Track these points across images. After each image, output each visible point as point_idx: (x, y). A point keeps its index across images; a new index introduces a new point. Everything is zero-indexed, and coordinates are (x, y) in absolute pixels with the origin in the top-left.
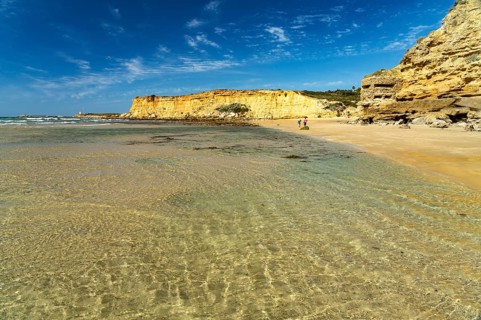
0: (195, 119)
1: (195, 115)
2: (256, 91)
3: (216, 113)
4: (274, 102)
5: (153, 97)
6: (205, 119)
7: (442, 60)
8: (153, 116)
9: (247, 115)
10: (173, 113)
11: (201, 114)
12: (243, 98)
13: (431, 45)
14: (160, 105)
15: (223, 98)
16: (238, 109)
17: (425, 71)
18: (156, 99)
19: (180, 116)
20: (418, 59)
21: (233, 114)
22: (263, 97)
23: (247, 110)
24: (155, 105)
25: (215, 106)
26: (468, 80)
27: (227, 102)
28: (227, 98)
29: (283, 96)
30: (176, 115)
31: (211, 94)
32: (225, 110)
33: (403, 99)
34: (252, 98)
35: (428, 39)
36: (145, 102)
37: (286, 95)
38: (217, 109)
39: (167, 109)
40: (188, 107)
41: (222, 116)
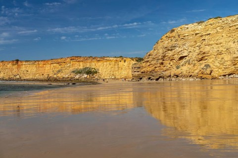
1: (55, 76)
3: (73, 75)
5: (17, 61)
6: (63, 80)
7: (152, 60)
8: (18, 77)
9: (96, 76)
10: (35, 74)
11: (60, 75)
12: (93, 63)
13: (149, 55)
14: (23, 68)
15: (77, 63)
16: (89, 72)
17: (148, 64)
18: (19, 63)
19: (41, 77)
20: (146, 60)
21: (86, 76)
22: (108, 63)
24: (19, 67)
25: (71, 69)
27: (81, 66)
28: (81, 63)
29: (123, 62)
30: (38, 77)
31: (68, 60)
32: (79, 72)
35: (149, 54)
36: (9, 65)
37: (125, 61)
38: (73, 72)
39: (29, 71)
40: (49, 70)
41: (77, 77)
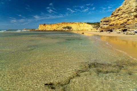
0: (56, 31)
1: (56, 29)
2: (74, 23)
3: (62, 29)
4: (79, 26)
5: (45, 24)
6: (59, 31)
7: (122, 14)
8: (45, 30)
10: (50, 29)
11: (58, 29)
12: (70, 25)
13: (119, 10)
14: (47, 27)
15: (64, 25)
16: (69, 28)
18: (45, 25)
19: (52, 30)
20: (115, 14)
21: (67, 29)
22: (76, 24)
23: (71, 28)
24: (45, 27)
25: (62, 27)
26: (128, 20)
27: (66, 26)
28: (66, 25)
29: (81, 24)
30: (51, 30)
31: (61, 23)
32: (65, 28)
33: (111, 25)
34: (72, 25)
36: (42, 26)
37: (82, 24)
39: (48, 28)
40: (54, 27)
41: (64, 30)
